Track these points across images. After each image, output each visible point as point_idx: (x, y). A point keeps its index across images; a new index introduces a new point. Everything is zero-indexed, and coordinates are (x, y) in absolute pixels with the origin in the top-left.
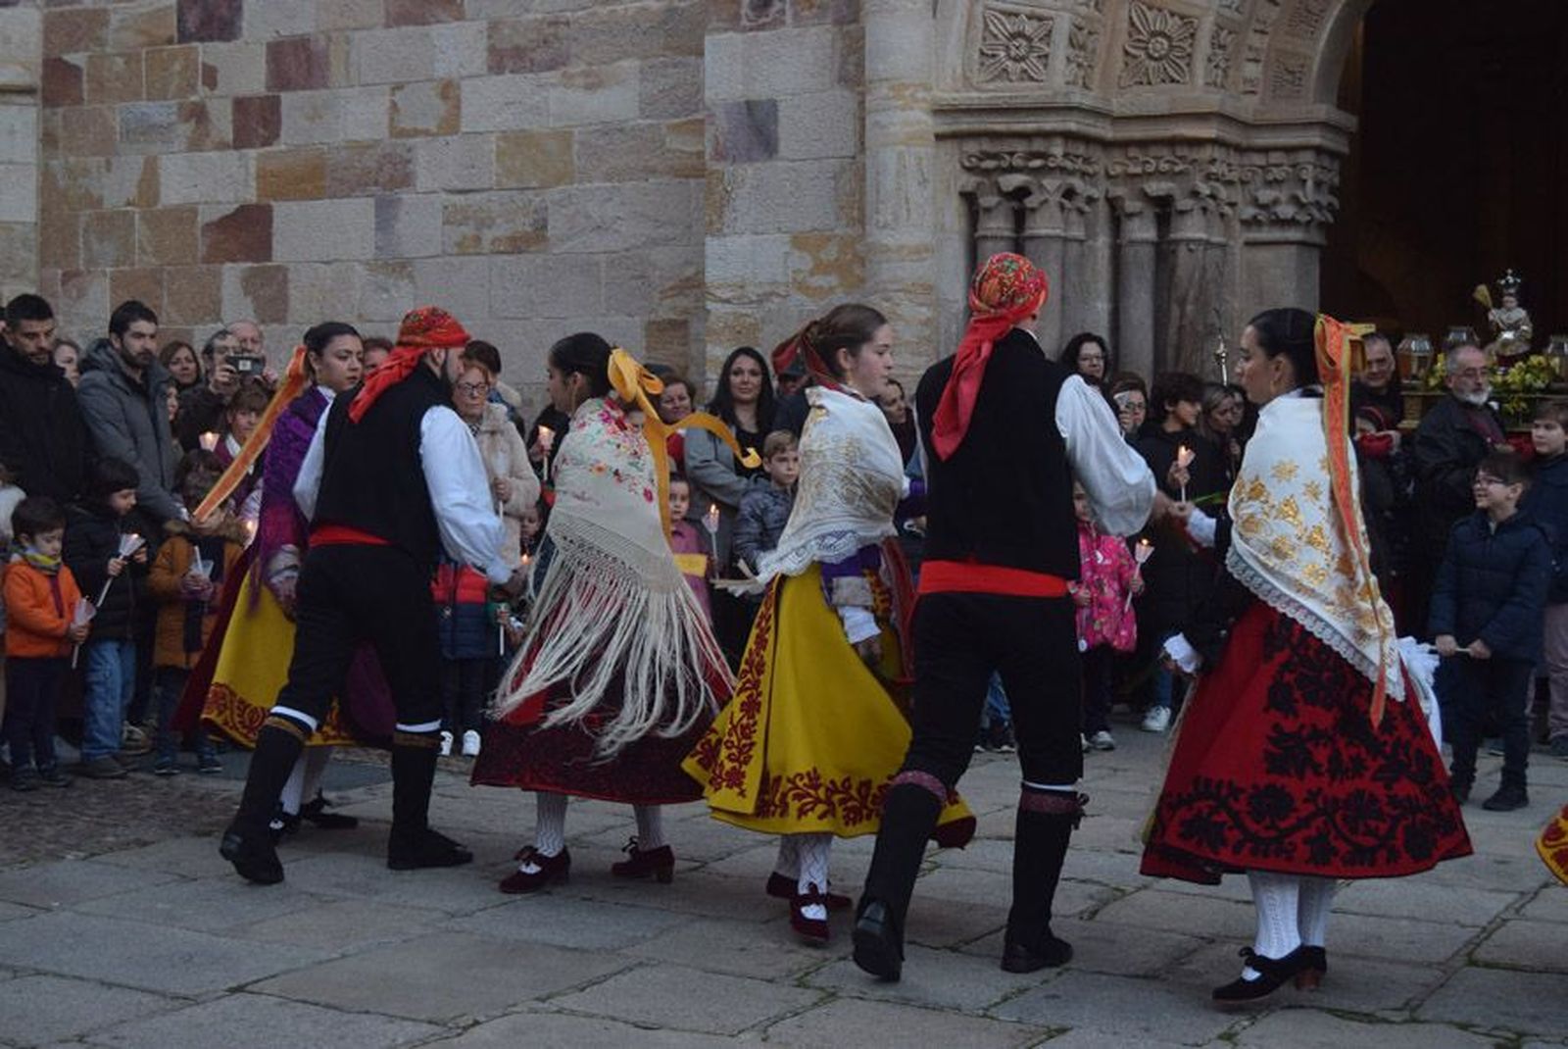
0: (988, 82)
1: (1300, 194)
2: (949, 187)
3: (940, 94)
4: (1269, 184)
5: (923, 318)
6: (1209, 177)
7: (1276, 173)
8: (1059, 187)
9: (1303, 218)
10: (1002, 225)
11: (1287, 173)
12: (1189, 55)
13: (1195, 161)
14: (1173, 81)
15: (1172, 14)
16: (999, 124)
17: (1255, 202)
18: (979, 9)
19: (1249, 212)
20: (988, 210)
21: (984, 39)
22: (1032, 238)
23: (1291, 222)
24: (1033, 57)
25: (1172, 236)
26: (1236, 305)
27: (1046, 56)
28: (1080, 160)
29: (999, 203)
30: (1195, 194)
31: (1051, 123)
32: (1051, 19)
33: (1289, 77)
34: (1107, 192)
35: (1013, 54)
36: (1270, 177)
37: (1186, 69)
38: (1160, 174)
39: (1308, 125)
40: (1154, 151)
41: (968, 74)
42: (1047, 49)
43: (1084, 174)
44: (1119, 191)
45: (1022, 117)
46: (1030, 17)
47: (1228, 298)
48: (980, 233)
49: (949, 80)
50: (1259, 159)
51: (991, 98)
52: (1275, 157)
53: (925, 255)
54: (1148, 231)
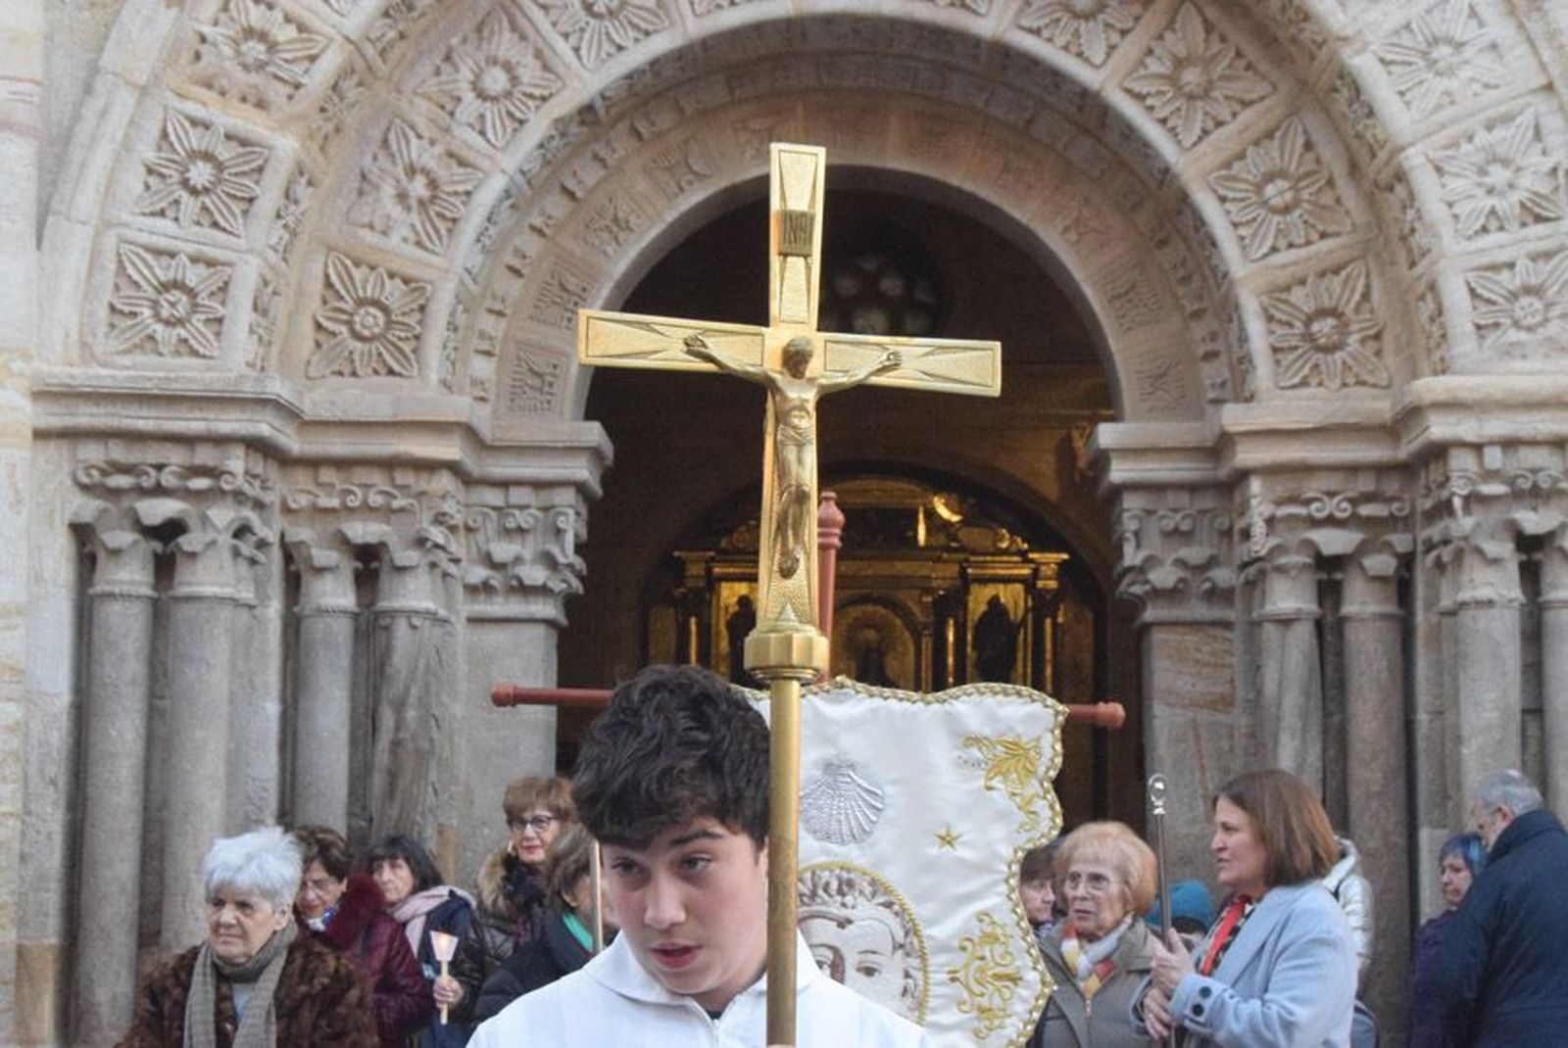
0: (119, 353)
1: (555, 550)
2: (52, 512)
3: (44, 367)
4: (507, 533)
5: (10, 721)
6: (439, 519)
7: (521, 519)
8: (233, 521)
9: (557, 586)
10: (137, 577)
11: (536, 518)
12: (417, 337)
13: (423, 493)
14: (391, 372)
15: (392, 276)
16: (144, 420)
17: (488, 561)
18: (110, 241)
19: (478, 574)
20: (115, 553)
21: (117, 287)
22: (189, 599)
23: (543, 591)
24: (197, 319)
25: (383, 604)
26: (458, 710)
27: (220, 321)
28: (257, 483)
29: (135, 542)
30: (421, 542)
31: (230, 423)
32: (230, 264)
33: (537, 382)
34: (283, 536)
35: (165, 313)
36: (511, 524)
37: (412, 356)
38: (368, 509)
39: (571, 450)
40: (361, 475)
41: (90, 340)
42: (221, 311)
43: (259, 505)
44: (302, 533)
45: (184, 411)
46: (195, 260)
47: (445, 699)
48: (99, 588)
49: (59, 348)
50: (494, 497)
51: (126, 379)
52: (519, 495)
53: (19, 620)
54: (345, 595)
